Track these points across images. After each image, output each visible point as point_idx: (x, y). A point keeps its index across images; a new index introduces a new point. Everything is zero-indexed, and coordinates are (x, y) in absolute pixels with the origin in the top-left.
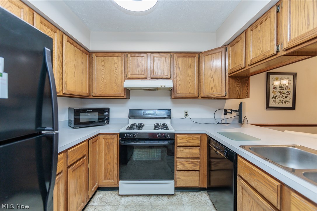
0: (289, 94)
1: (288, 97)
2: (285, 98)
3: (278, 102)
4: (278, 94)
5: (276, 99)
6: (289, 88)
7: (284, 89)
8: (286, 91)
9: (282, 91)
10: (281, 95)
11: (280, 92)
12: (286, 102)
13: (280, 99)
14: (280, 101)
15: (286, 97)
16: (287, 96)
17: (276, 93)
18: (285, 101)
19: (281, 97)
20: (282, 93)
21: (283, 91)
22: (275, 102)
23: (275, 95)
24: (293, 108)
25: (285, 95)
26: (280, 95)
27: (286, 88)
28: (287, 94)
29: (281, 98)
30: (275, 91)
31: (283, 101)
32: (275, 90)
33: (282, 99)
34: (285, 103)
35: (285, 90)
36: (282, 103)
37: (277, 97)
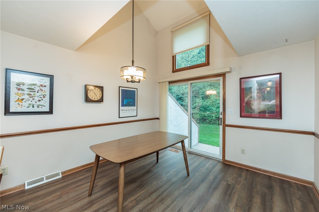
0: (43, 97)
1: (42, 101)
2: (37, 102)
3: (27, 106)
4: (26, 97)
5: (22, 103)
6: (43, 90)
7: (35, 92)
8: (40, 93)
9: (32, 93)
10: (32, 99)
11: (29, 94)
12: (40, 107)
13: (30, 102)
14: (30, 104)
15: (39, 101)
16: (41, 99)
17: (22, 95)
18: (38, 105)
19: (30, 100)
20: (33, 96)
21: (34, 94)
22: (21, 106)
23: (20, 98)
24: (51, 112)
25: (37, 99)
26: (30, 98)
27: (38, 91)
28: (41, 98)
29: (32, 101)
30: (21, 94)
31: (34, 105)
32: (20, 92)
33: (33, 103)
34: (38, 107)
35: (38, 92)
36: (33, 107)
37: (24, 100)
